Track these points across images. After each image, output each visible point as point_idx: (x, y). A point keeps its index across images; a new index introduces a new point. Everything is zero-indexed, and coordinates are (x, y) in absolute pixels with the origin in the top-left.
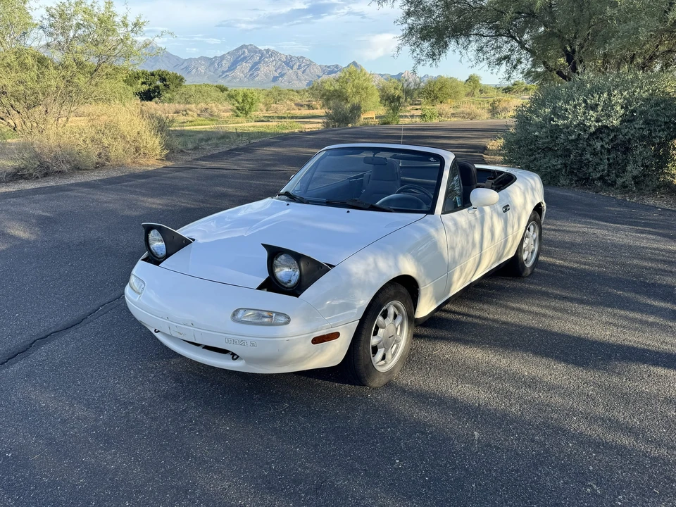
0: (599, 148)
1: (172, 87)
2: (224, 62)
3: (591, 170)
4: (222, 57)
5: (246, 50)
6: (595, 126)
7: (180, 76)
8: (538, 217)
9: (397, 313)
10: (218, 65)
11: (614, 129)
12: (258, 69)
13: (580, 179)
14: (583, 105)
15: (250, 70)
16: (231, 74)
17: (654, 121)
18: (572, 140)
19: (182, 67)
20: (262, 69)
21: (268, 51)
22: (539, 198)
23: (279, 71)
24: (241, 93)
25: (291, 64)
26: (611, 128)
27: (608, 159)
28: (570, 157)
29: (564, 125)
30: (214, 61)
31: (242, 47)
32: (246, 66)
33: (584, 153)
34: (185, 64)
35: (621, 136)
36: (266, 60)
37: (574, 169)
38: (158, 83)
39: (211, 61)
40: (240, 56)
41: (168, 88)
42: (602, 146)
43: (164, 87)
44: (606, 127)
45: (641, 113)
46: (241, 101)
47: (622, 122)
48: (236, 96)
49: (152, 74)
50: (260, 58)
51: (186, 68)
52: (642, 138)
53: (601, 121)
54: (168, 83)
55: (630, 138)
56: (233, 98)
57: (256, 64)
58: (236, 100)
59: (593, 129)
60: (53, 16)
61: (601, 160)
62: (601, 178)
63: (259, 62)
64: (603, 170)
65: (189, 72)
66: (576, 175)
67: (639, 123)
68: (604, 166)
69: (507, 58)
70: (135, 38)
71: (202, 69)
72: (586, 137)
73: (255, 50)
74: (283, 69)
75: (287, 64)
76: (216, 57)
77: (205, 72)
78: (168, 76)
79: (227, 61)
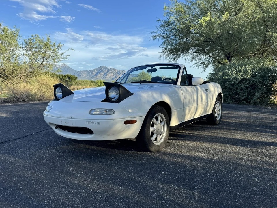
0: (243, 86)
1: (72, 81)
2: (94, 72)
3: (240, 96)
4: (93, 71)
5: (102, 68)
6: (241, 78)
7: (76, 77)
8: (220, 99)
9: (162, 121)
10: (91, 73)
11: (249, 79)
12: (106, 75)
13: (236, 101)
14: (235, 70)
15: (104, 75)
16: (96, 77)
17: (264, 76)
18: (232, 84)
19: (77, 74)
20: (108, 75)
21: (111, 68)
22: (220, 91)
23: (115, 76)
24: (100, 82)
25: (120, 73)
26: (247, 79)
27: (247, 91)
28: (231, 91)
29: (228, 78)
30: (90, 72)
31: (101, 67)
32: (102, 74)
33: (237, 89)
34: (78, 73)
35: (251, 82)
36: (110, 72)
37: (233, 96)
38: (67, 79)
39: (88, 72)
40: (100, 70)
41: (71, 81)
42: (244, 86)
43: (69, 81)
44: (245, 78)
45: (259, 73)
46: (99, 84)
47: (251, 76)
48: (98, 83)
49: (65, 76)
50: (108, 71)
51: (79, 74)
52: (260, 82)
53: (243, 76)
54: (71, 79)
55: (255, 83)
56: (97, 83)
57: (106, 73)
58: (98, 84)
59: (240, 79)
60: (26, 43)
61: (244, 92)
62: (245, 100)
63: (107, 72)
64: (245, 96)
65: (80, 76)
66: (235, 99)
67: (258, 77)
68: (246, 94)
69: (203, 63)
70: (58, 51)
71: (85, 75)
72: (237, 82)
73: (106, 68)
74: (116, 75)
75: (118, 73)
76: (90, 70)
77: (86, 76)
78: (71, 77)
79: (95, 72)
